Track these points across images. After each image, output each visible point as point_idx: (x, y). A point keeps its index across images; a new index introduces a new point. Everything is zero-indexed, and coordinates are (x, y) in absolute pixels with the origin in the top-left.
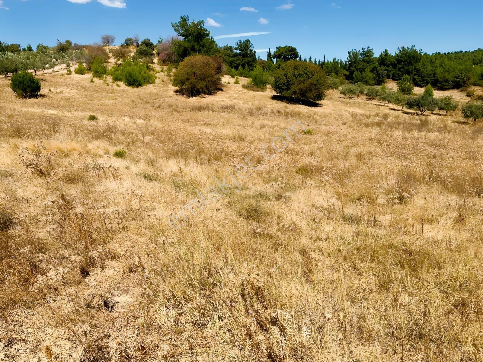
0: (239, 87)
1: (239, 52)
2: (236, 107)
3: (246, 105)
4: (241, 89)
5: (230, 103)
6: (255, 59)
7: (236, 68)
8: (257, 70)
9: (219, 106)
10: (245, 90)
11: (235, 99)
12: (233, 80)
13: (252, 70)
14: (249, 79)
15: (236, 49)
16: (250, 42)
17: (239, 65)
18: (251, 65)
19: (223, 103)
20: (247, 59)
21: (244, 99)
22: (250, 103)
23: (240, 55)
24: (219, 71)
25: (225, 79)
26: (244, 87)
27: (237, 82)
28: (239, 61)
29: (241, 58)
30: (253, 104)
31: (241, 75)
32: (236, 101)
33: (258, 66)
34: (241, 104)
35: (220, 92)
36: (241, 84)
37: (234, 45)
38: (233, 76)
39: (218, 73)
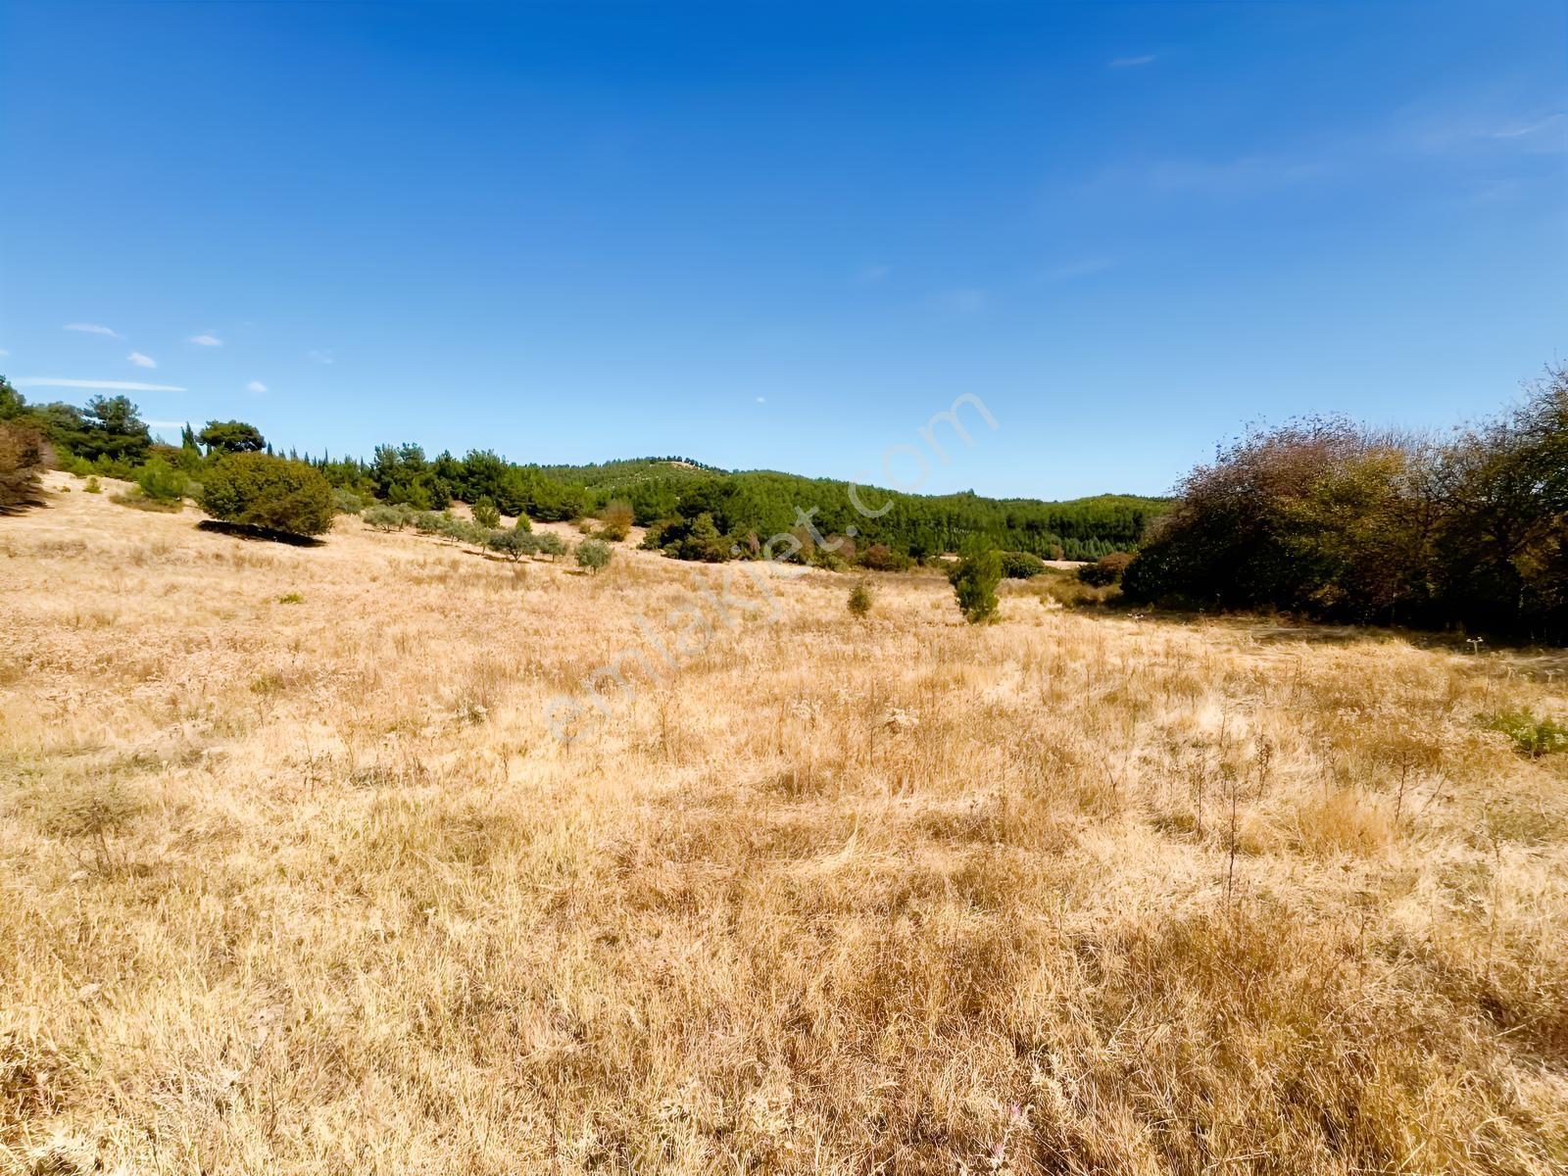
0: (101, 501)
1: (98, 421)
2: (90, 546)
3: (124, 541)
4: (107, 504)
5: (69, 537)
6: (147, 443)
7: (92, 456)
8: (155, 467)
9: (31, 542)
10: (120, 508)
11: (88, 526)
12: (79, 485)
13: (141, 464)
14: (130, 485)
15: (88, 413)
16: (128, 402)
17: (100, 451)
18: (137, 454)
19: (48, 536)
20: (121, 440)
21: (116, 529)
22: (136, 538)
23: (102, 428)
24: (31, 458)
25: (53, 480)
26: (116, 500)
27: (93, 489)
28: (99, 443)
29: (105, 435)
30: (143, 540)
31: (107, 473)
32: (89, 531)
33: (157, 457)
34: (107, 539)
35: (35, 510)
36: (106, 494)
37: (81, 404)
38: (80, 475)
39: (27, 465)
